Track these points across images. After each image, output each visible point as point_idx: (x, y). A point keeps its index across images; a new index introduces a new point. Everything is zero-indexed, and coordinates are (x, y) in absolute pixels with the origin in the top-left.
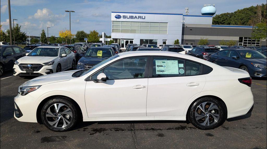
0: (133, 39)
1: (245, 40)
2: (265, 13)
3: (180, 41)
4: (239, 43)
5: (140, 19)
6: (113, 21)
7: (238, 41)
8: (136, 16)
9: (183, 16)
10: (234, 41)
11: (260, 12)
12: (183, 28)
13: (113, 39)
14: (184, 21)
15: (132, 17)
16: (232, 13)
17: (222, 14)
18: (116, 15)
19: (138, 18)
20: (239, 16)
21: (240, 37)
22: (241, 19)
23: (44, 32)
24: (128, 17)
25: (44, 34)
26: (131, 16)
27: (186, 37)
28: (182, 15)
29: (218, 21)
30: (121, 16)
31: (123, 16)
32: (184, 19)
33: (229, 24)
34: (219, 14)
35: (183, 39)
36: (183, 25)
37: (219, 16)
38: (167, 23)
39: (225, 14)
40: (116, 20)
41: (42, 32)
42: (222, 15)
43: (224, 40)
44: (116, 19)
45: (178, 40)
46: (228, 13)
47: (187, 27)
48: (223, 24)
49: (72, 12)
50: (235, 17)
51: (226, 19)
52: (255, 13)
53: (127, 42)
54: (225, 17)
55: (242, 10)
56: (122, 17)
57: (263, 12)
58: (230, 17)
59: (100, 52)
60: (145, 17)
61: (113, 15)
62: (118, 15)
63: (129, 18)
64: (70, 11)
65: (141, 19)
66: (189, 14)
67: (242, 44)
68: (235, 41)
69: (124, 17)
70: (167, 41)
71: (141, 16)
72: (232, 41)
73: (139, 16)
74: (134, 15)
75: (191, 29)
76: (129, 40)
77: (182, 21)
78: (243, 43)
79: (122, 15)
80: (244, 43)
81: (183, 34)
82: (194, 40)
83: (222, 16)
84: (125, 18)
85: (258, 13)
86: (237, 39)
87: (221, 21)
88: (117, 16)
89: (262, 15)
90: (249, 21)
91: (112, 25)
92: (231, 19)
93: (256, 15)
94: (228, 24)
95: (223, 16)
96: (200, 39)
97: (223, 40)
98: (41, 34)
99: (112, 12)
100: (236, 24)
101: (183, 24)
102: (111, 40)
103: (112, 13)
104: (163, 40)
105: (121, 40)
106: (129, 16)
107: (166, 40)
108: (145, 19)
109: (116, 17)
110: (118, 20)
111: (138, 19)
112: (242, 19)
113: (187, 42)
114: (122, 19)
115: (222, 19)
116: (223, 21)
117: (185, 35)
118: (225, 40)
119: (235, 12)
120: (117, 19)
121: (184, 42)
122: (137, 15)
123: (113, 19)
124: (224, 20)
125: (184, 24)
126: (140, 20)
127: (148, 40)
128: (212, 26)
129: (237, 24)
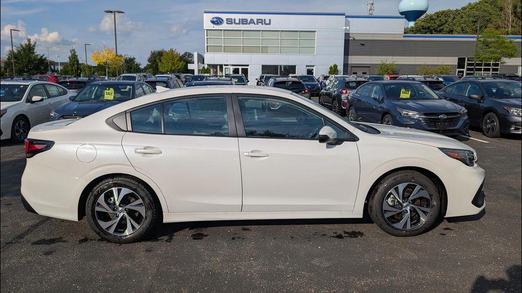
0: (248, 66)
1: (469, 65)
2: (519, 10)
3: (340, 68)
4: (458, 70)
5: (260, 24)
6: (207, 30)
7: (455, 65)
8: (252, 20)
9: (346, 17)
10: (446, 65)
11: (510, 7)
12: (347, 42)
13: (208, 65)
14: (348, 28)
15: (243, 22)
16: (457, 11)
17: (436, 13)
18: (214, 18)
19: (256, 23)
20: (469, 16)
21: (459, 58)
22: (473, 22)
23: (74, 53)
24: (237, 21)
25: (74, 58)
26: (243, 19)
27: (354, 60)
28: (344, 15)
29: (429, 28)
30: (222, 20)
31: (227, 20)
32: (347, 24)
33: (451, 32)
34: (433, 13)
35: (348, 64)
36: (347, 35)
37: (431, 16)
38: (315, 31)
39: (443, 13)
40: (214, 29)
41: (70, 54)
42: (438, 15)
43: (427, 63)
44: (213, 25)
45: (335, 66)
46: (449, 11)
47: (354, 39)
48: (440, 31)
49: (119, 12)
50: (462, 17)
51: (447, 22)
52: (501, 9)
53: (236, 71)
54: (443, 19)
55: (476, 4)
56: (225, 21)
57: (515, 7)
58: (454, 18)
59: (109, 91)
60: (270, 20)
61: (207, 18)
62: (216, 18)
63: (239, 24)
64: (115, 12)
65: (262, 24)
66: (374, 14)
67: (463, 72)
68: (449, 65)
69: (230, 21)
70: (314, 68)
71: (261, 20)
72: (442, 65)
73: (258, 20)
74: (248, 17)
75: (363, 43)
76: (240, 68)
77: (344, 28)
78: (465, 70)
79: (224, 17)
80: (468, 69)
81: (347, 53)
82: (369, 64)
83: (438, 17)
84: (232, 23)
85: (506, 9)
86: (454, 61)
87: (436, 26)
88: (215, 20)
89: (515, 13)
90: (488, 26)
91: (206, 37)
92: (454, 22)
93: (502, 13)
94: (449, 33)
95: (440, 17)
96: (379, 63)
97: (424, 65)
98: (69, 58)
99: (205, 12)
100: (463, 31)
101: (345, 34)
102: (204, 67)
103: (205, 15)
104: (307, 66)
105: (224, 67)
106: (240, 19)
107: (313, 66)
108: (269, 24)
109: (213, 22)
110: (217, 27)
111: (256, 25)
112: (476, 22)
113: (354, 70)
114: (224, 26)
115: (438, 23)
116: (440, 26)
117: (352, 55)
118: (428, 65)
119: (464, 9)
120: (215, 26)
121: (350, 68)
122: (255, 17)
123: (208, 25)
124: (442, 25)
125: (349, 34)
126: (260, 27)
127: (278, 66)
128: (404, 37)
129: (467, 33)
